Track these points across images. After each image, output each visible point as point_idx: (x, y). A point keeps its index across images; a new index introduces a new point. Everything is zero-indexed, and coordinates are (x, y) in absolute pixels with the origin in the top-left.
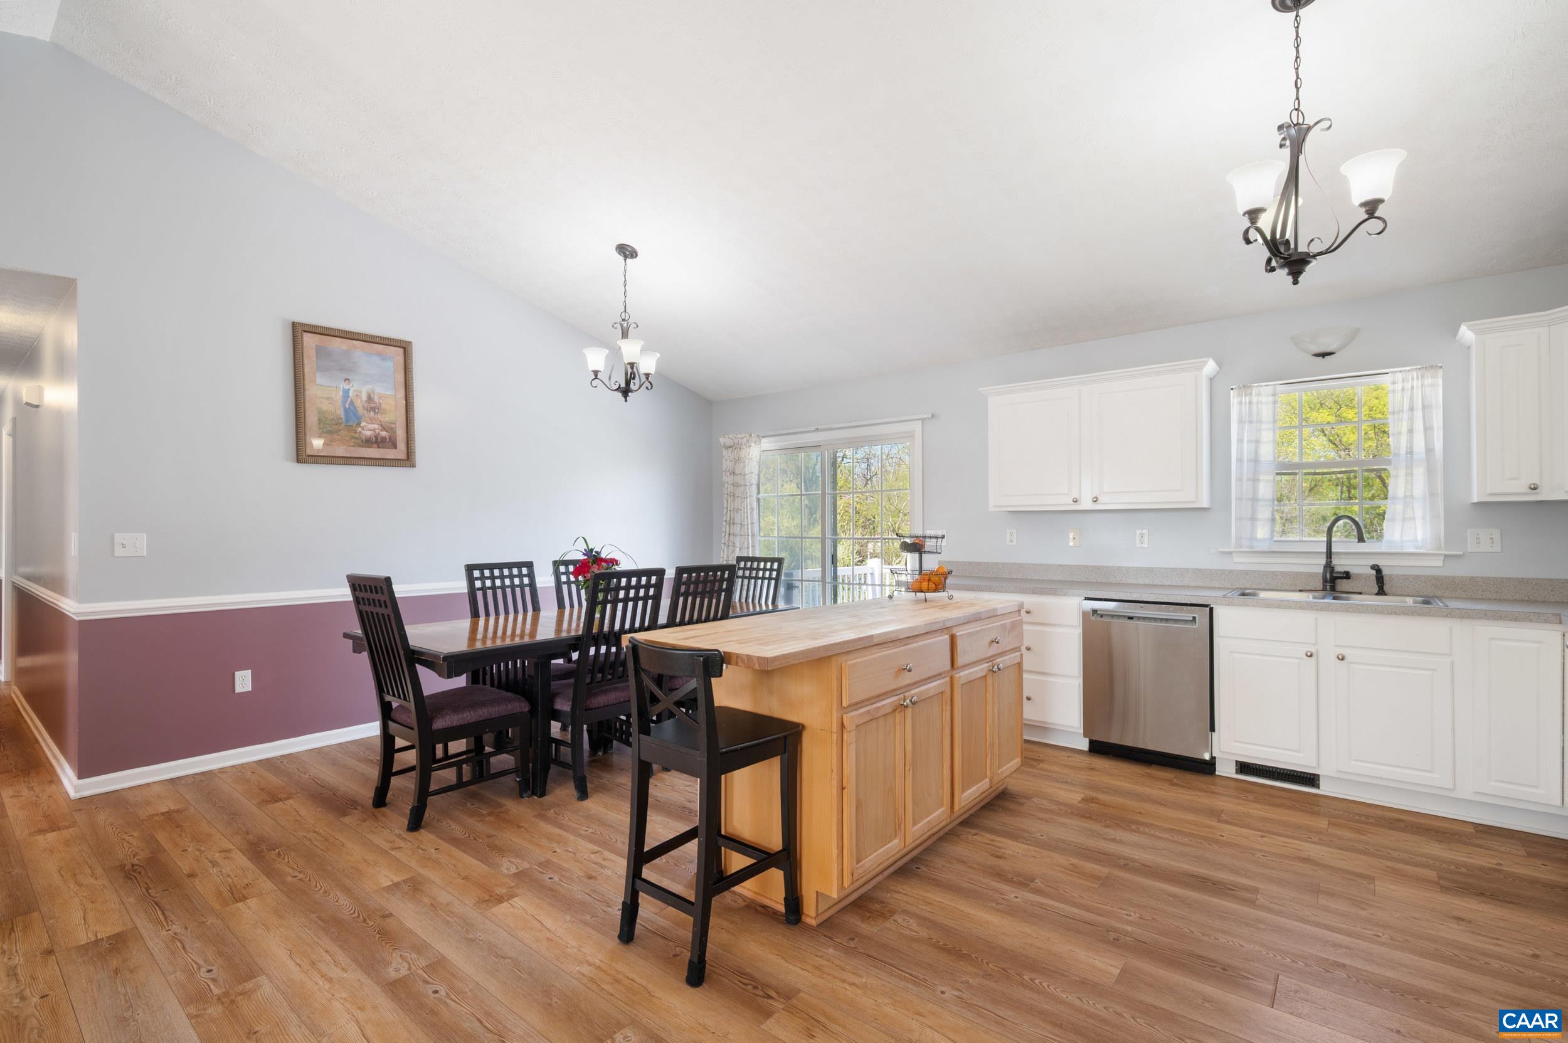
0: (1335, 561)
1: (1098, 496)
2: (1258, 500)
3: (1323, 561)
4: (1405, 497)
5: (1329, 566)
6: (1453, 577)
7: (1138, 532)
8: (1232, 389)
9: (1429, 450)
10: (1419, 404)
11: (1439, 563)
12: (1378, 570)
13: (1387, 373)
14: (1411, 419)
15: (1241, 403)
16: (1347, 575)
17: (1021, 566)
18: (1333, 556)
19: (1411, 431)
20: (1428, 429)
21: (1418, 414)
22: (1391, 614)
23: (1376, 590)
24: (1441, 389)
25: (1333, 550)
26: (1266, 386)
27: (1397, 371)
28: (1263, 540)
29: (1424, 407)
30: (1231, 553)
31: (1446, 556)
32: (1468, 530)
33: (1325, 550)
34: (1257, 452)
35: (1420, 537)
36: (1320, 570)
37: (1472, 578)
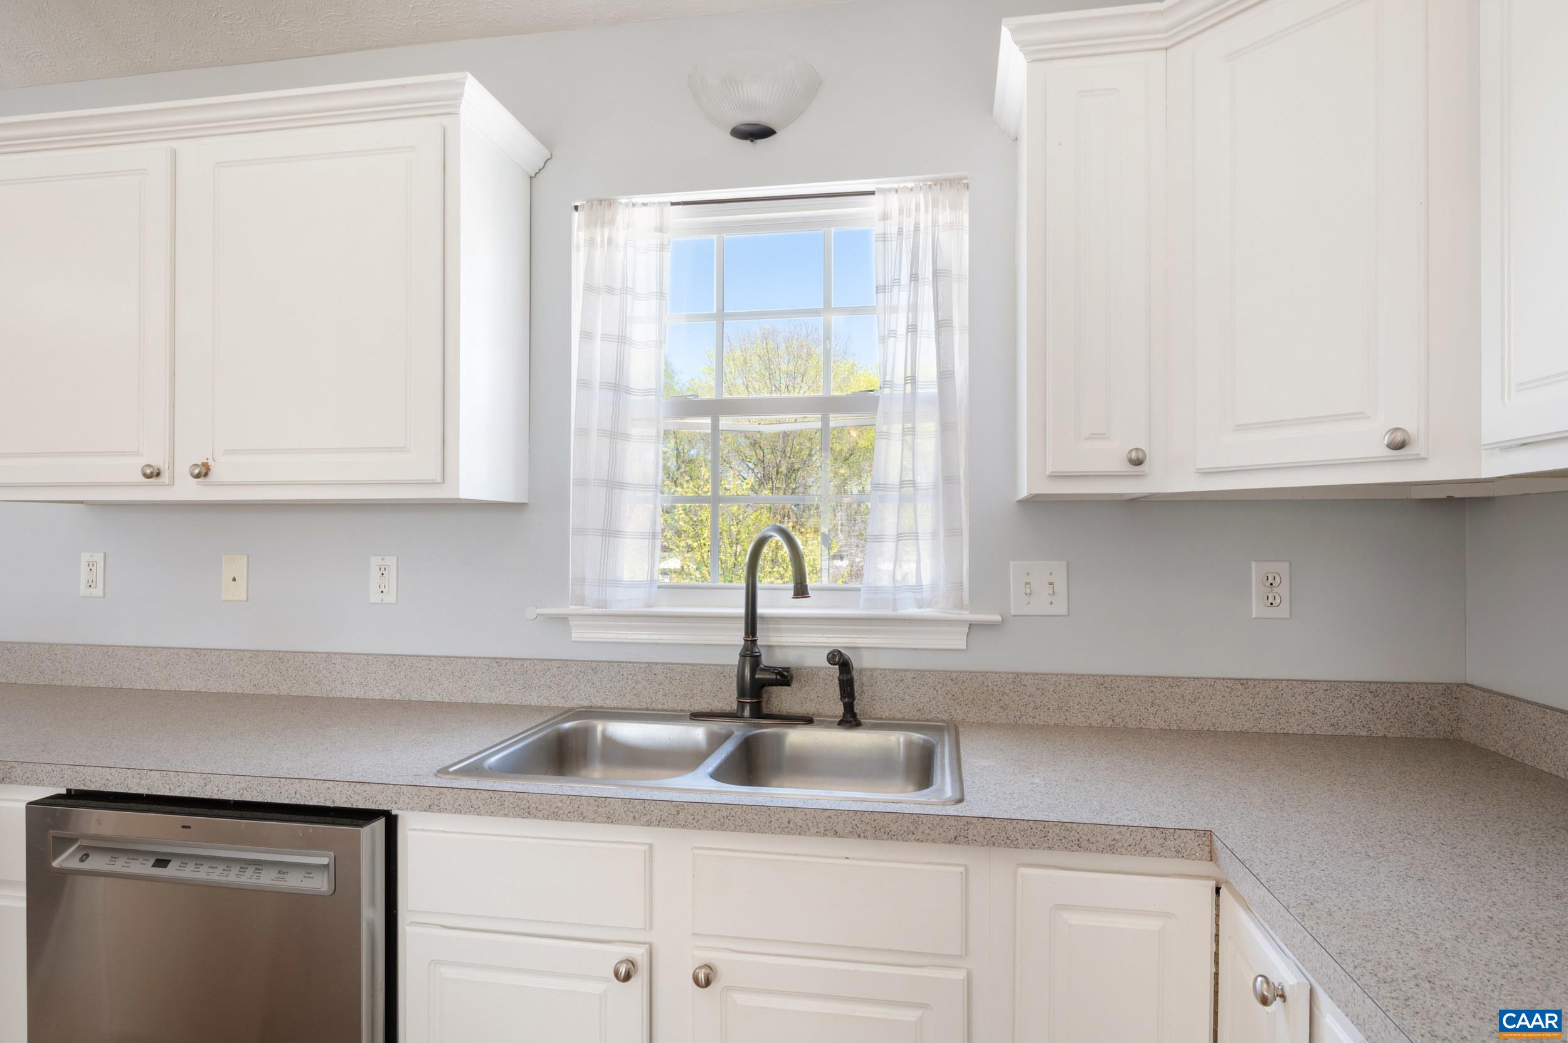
0: (763, 638)
1: (210, 462)
2: (622, 485)
3: (738, 638)
4: (902, 483)
5: (751, 653)
6: (984, 674)
7: (375, 561)
8: (576, 208)
9: (945, 375)
10: (927, 272)
11: (957, 640)
12: (841, 662)
13: (872, 193)
14: (913, 308)
15: (591, 242)
16: (784, 677)
17: (107, 650)
18: (759, 626)
19: (913, 329)
20: (942, 325)
21: (926, 294)
22: (825, 835)
23: (839, 710)
24: (966, 238)
25: (760, 611)
26: (645, 205)
27: (889, 190)
28: (634, 585)
29: (936, 274)
30: (563, 619)
31: (972, 626)
32: (1011, 563)
33: (742, 611)
34: (620, 367)
35: (926, 580)
36: (733, 659)
37: (1017, 677)
